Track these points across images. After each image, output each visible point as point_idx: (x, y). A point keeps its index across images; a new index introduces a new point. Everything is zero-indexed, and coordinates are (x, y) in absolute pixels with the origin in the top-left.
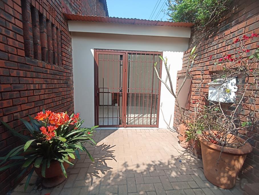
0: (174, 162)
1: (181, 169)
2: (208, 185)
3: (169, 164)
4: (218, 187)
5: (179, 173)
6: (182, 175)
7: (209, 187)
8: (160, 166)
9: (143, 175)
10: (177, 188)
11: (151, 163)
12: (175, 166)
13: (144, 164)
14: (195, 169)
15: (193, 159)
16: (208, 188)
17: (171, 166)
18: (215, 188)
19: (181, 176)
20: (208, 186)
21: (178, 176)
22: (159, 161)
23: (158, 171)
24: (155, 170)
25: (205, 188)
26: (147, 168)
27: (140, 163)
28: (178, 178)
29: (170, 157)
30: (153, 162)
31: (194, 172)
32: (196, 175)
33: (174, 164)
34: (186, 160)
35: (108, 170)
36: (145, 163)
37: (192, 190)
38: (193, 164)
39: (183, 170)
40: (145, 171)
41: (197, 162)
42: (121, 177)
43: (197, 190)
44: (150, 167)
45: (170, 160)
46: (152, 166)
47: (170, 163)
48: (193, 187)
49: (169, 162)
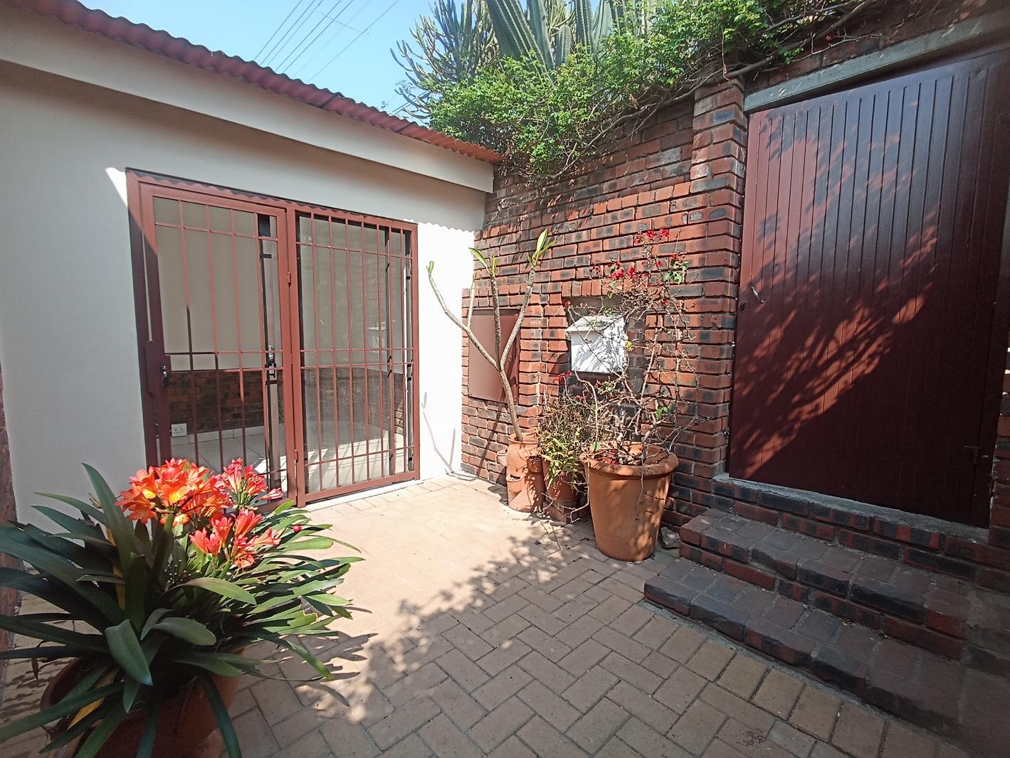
0: (525, 550)
1: (550, 558)
2: (616, 566)
3: (518, 560)
4: (633, 561)
5: (553, 569)
6: (559, 569)
7: (620, 568)
8: (502, 572)
9: (478, 607)
10: (570, 597)
11: (476, 574)
12: (535, 559)
13: (459, 585)
14: (576, 548)
15: (559, 527)
16: (619, 570)
17: (527, 561)
18: (630, 565)
19: (560, 571)
20: (616, 568)
21: (555, 575)
22: (490, 562)
23: (507, 585)
24: (497, 584)
25: (615, 573)
26: (474, 590)
27: (447, 587)
28: (557, 578)
29: (509, 544)
30: (476, 570)
31: (578, 554)
32: (586, 556)
33: (530, 554)
34: (546, 536)
35: (366, 645)
36: (459, 581)
37: (596, 587)
38: (567, 539)
39: (557, 558)
40: (474, 598)
41: (569, 532)
42: (423, 642)
43: (605, 582)
44: (480, 584)
45: (515, 550)
46: (484, 580)
47: (519, 555)
48: (597, 582)
49: (514, 555)
